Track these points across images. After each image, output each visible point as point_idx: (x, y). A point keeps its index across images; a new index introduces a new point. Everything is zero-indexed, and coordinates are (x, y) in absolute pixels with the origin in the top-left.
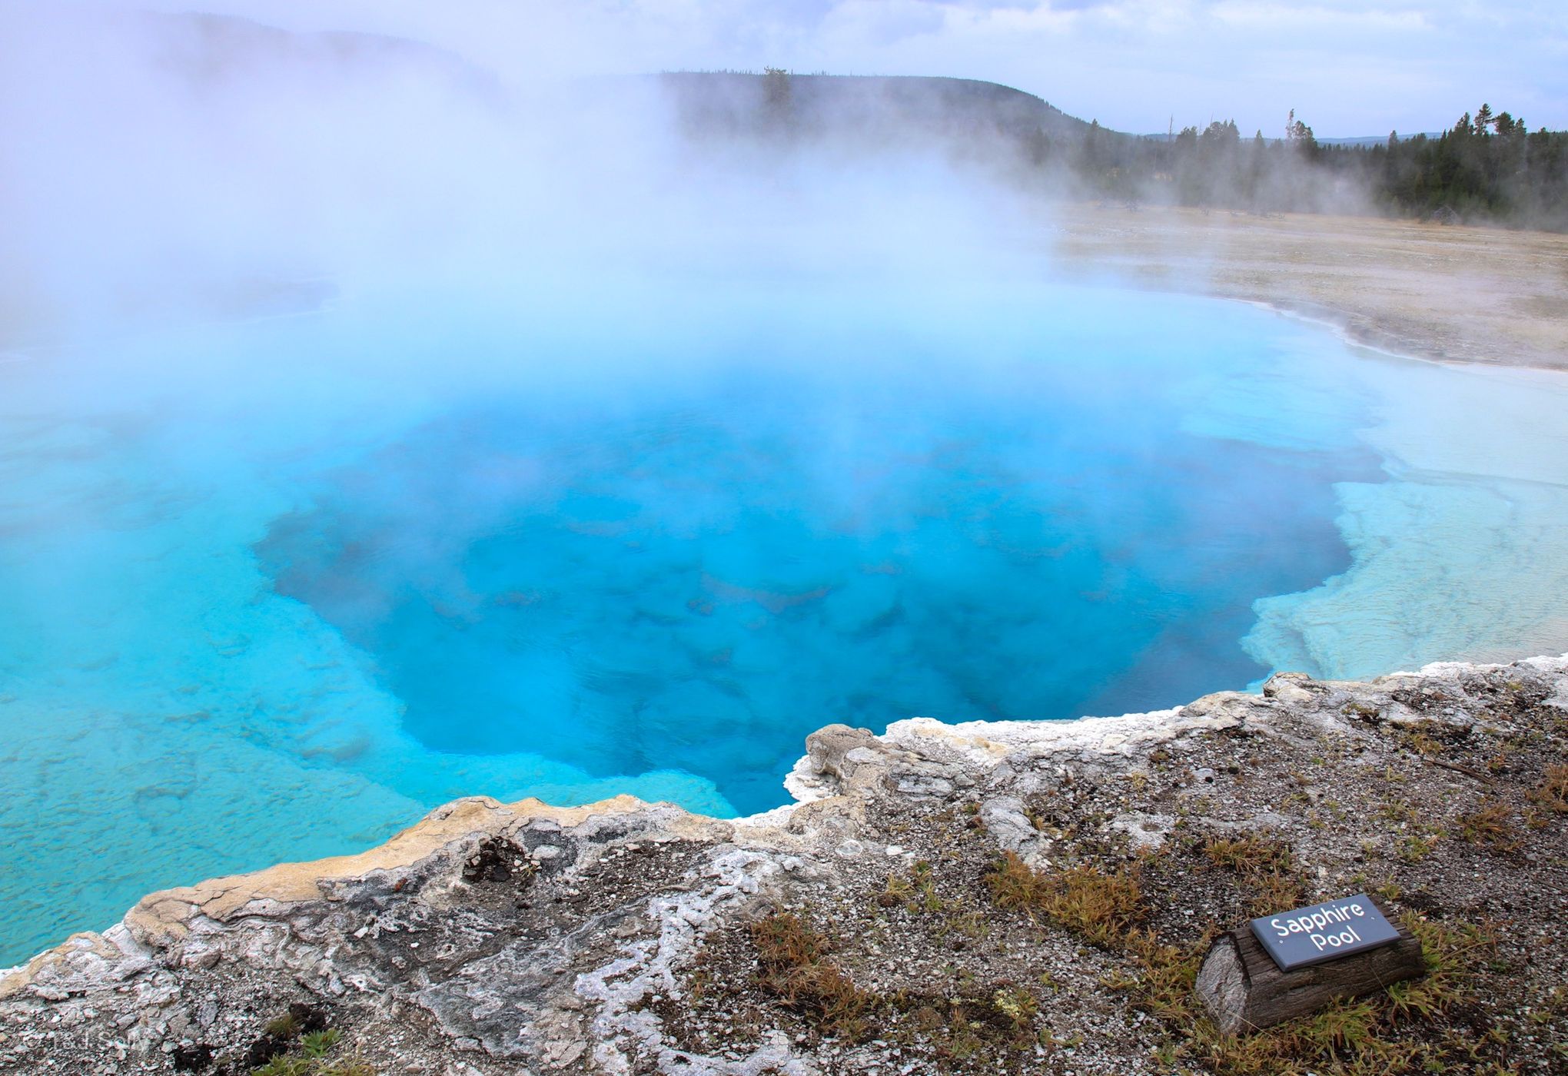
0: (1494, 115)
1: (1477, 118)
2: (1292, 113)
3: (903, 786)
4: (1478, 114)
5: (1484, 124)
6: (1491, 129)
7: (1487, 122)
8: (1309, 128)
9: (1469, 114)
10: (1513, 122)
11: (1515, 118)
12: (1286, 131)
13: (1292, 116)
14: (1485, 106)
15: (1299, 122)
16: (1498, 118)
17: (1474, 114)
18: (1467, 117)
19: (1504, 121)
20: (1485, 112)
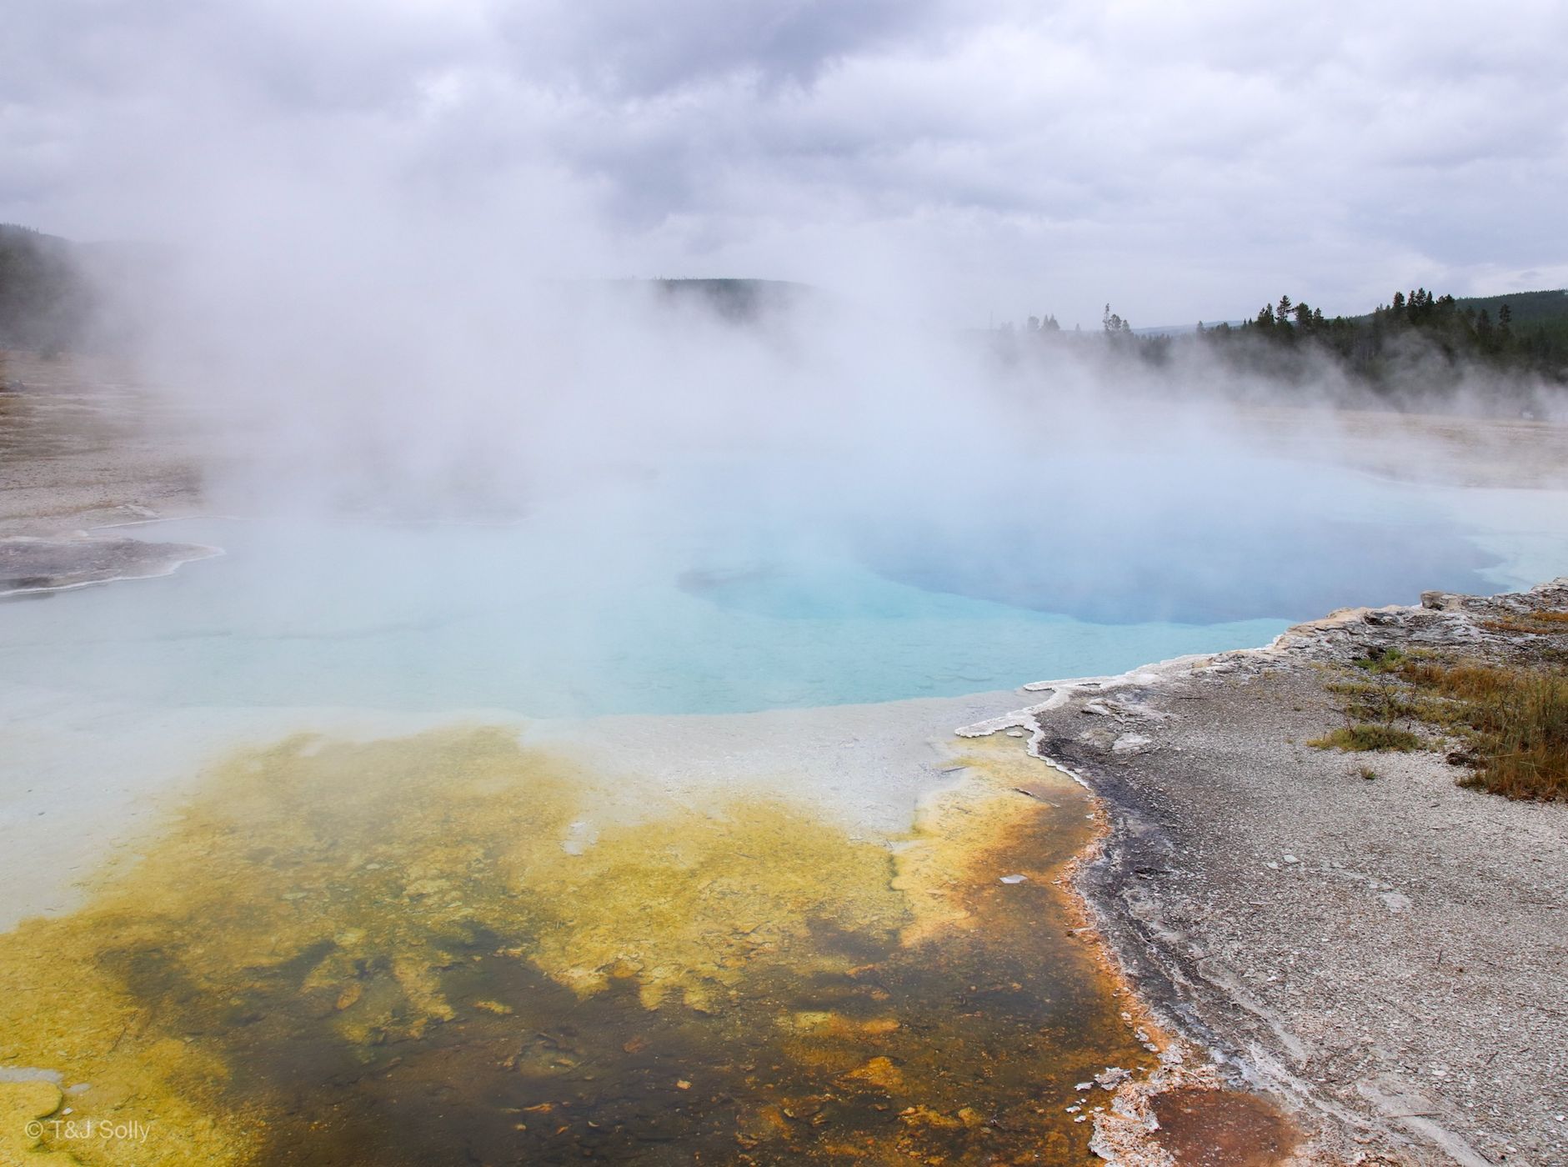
0: (1294, 304)
1: (1279, 309)
2: (1107, 307)
3: (1471, 604)
4: (1279, 304)
5: (1285, 314)
6: (1292, 317)
7: (1288, 311)
8: (1125, 321)
9: (1272, 305)
10: (1311, 312)
11: (1313, 309)
12: (1104, 324)
13: (1108, 310)
14: (1285, 298)
15: (1114, 316)
16: (1297, 308)
17: (1276, 305)
18: (1270, 307)
19: (1302, 309)
20: (1285, 303)
